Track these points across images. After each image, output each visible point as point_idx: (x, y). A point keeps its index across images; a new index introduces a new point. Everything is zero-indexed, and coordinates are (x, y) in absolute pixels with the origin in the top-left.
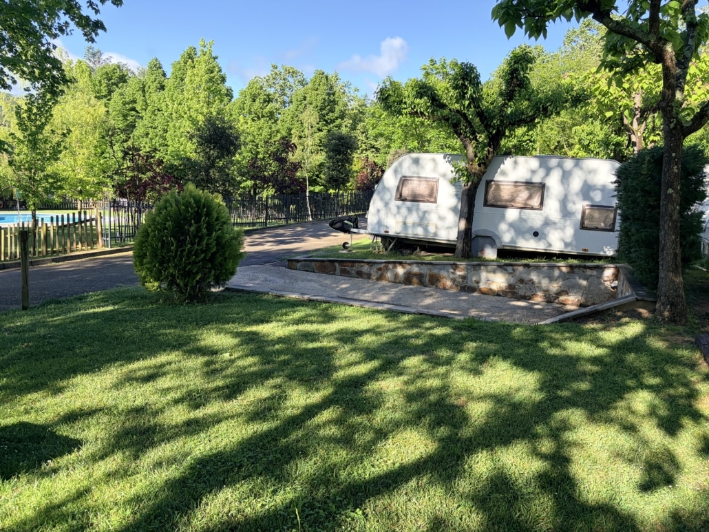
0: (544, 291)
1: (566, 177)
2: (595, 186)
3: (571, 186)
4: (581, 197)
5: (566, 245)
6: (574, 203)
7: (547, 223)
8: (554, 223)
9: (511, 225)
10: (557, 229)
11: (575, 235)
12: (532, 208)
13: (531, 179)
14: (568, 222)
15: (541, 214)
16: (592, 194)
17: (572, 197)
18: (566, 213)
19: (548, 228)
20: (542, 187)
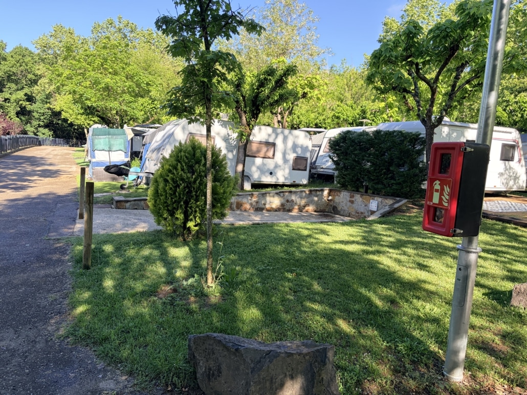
0: (298, 206)
1: (285, 139)
2: (298, 145)
3: (288, 144)
4: (292, 151)
5: (286, 179)
6: (289, 154)
7: (276, 166)
8: (280, 166)
9: (258, 168)
10: (281, 170)
11: (290, 173)
12: (269, 158)
13: (268, 140)
14: (286, 166)
15: (274, 161)
16: (297, 150)
17: (288, 151)
18: (285, 161)
19: (277, 169)
20: (274, 145)
